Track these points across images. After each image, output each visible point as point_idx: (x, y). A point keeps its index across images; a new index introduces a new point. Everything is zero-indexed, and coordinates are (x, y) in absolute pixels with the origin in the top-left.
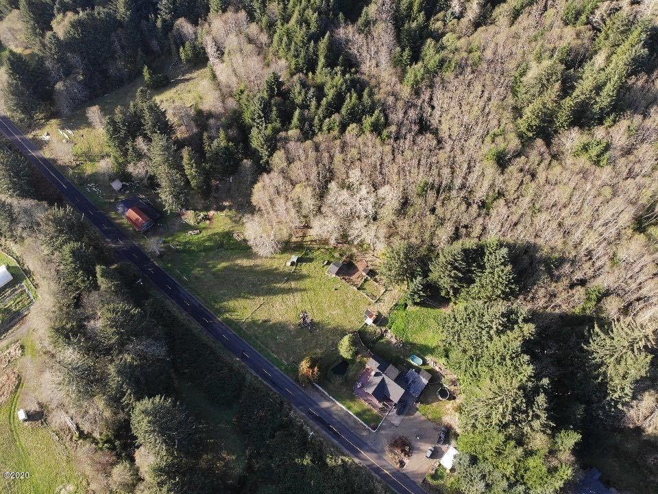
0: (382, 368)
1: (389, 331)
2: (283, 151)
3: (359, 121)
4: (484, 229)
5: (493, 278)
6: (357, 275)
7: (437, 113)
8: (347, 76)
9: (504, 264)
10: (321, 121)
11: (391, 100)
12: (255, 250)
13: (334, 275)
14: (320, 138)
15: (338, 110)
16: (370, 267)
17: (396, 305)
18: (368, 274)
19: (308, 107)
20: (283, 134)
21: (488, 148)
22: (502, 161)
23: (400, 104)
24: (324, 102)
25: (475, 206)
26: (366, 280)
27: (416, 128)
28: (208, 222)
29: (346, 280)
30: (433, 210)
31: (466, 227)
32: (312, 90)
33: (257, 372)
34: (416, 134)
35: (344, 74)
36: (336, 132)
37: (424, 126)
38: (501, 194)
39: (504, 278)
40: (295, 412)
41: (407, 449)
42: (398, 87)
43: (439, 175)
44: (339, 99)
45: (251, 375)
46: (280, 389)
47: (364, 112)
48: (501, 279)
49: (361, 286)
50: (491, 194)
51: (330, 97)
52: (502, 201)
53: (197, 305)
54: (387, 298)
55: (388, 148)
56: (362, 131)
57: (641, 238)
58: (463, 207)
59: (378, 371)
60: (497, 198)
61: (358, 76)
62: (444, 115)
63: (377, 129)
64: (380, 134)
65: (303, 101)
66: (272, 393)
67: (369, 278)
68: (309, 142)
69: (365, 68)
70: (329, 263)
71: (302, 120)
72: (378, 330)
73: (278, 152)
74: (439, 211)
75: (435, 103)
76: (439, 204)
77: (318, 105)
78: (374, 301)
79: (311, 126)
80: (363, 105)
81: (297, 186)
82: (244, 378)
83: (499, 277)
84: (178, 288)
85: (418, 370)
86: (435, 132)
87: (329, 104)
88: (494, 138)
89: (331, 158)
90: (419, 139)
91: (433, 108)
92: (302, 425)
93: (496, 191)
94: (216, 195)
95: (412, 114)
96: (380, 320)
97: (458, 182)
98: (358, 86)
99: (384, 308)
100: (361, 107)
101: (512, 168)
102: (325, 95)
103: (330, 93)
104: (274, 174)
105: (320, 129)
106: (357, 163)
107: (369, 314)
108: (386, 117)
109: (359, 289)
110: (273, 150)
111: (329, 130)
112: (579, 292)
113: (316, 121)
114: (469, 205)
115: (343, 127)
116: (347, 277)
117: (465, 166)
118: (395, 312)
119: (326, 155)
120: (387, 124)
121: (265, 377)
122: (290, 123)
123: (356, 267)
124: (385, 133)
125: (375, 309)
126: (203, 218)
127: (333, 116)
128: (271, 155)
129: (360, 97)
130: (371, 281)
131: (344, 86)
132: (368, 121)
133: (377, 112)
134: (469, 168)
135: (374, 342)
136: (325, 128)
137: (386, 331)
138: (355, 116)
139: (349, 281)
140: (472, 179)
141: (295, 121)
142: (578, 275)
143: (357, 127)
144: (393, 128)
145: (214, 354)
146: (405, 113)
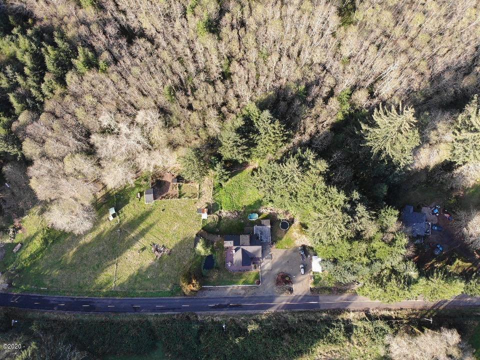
0: (237, 243)
1: (222, 211)
2: (27, 140)
3: (71, 66)
4: (237, 96)
5: (270, 136)
6: (170, 188)
7: (131, 16)
8: (29, 32)
9: (273, 122)
10: (39, 89)
11: (83, 29)
12: (76, 232)
13: (154, 201)
14: (49, 105)
15: (45, 69)
16: (176, 175)
17: (214, 189)
18: (178, 182)
19: (17, 85)
20: (15, 125)
21: (195, 22)
22: (213, 27)
23: (94, 28)
24: (27, 71)
25: (219, 82)
26: (180, 187)
27: (123, 42)
28: (20, 231)
29: (164, 197)
30: (190, 107)
31: (224, 104)
32: (8, 68)
33: (154, 310)
34: (128, 46)
35: (24, 32)
36: (59, 90)
37: (129, 34)
38: (230, 57)
39: (278, 132)
40: (201, 315)
41: (287, 279)
42: (80, 12)
43: (174, 73)
44: (38, 59)
45: (151, 316)
46: (180, 309)
47: (68, 56)
48: (277, 135)
49: (180, 193)
50: (223, 62)
51: (29, 63)
52: (235, 64)
53: (70, 300)
54: (204, 189)
55: (114, 76)
56: (81, 75)
57: (353, 29)
58: (211, 88)
59: (235, 247)
60: (230, 62)
61: (38, 24)
62: (138, 14)
63: (91, 64)
64: (97, 67)
65: (8, 83)
66: (175, 317)
67: (181, 184)
68: (43, 117)
69: (38, 13)
70: (142, 194)
71: (21, 99)
72: (215, 216)
73: (24, 143)
74: (196, 104)
75: (123, 6)
76: (191, 99)
77: (25, 77)
78: (196, 199)
79: (33, 99)
80: (63, 51)
81: (65, 160)
82: (149, 323)
83: (274, 133)
84: (45, 298)
85: (259, 223)
86: (142, 34)
87: (33, 70)
88: (193, 11)
89: (73, 115)
90: (134, 49)
91: (124, 12)
92: (212, 320)
93: (226, 57)
94: (8, 206)
95: (111, 30)
96: (211, 209)
97: (192, 68)
98: (45, 35)
99: (208, 198)
100: (62, 54)
101: (225, 30)
102: (24, 65)
103: (27, 59)
104: (38, 162)
105: (44, 96)
106: (99, 106)
107: (201, 211)
108: (92, 48)
109: (180, 197)
110: (18, 143)
111: (52, 91)
112: (334, 103)
113: (34, 92)
114: (213, 83)
115: (61, 80)
116: (164, 195)
117: (188, 51)
118: (217, 194)
119: (68, 116)
120: (97, 54)
121: (162, 310)
122: (13, 109)
123: (165, 182)
124: (101, 63)
125: (202, 204)
126: (14, 232)
127: (45, 79)
128: (21, 149)
129: (55, 45)
130: (184, 185)
131: (34, 45)
132: (79, 62)
133: (80, 50)
134: (192, 50)
135: (218, 226)
136: (47, 93)
137: (220, 212)
138: (65, 65)
139: (167, 197)
140: (201, 59)
141: (15, 104)
142: (326, 90)
143: (73, 74)
144: (106, 55)
145: (113, 324)
146: (105, 33)
